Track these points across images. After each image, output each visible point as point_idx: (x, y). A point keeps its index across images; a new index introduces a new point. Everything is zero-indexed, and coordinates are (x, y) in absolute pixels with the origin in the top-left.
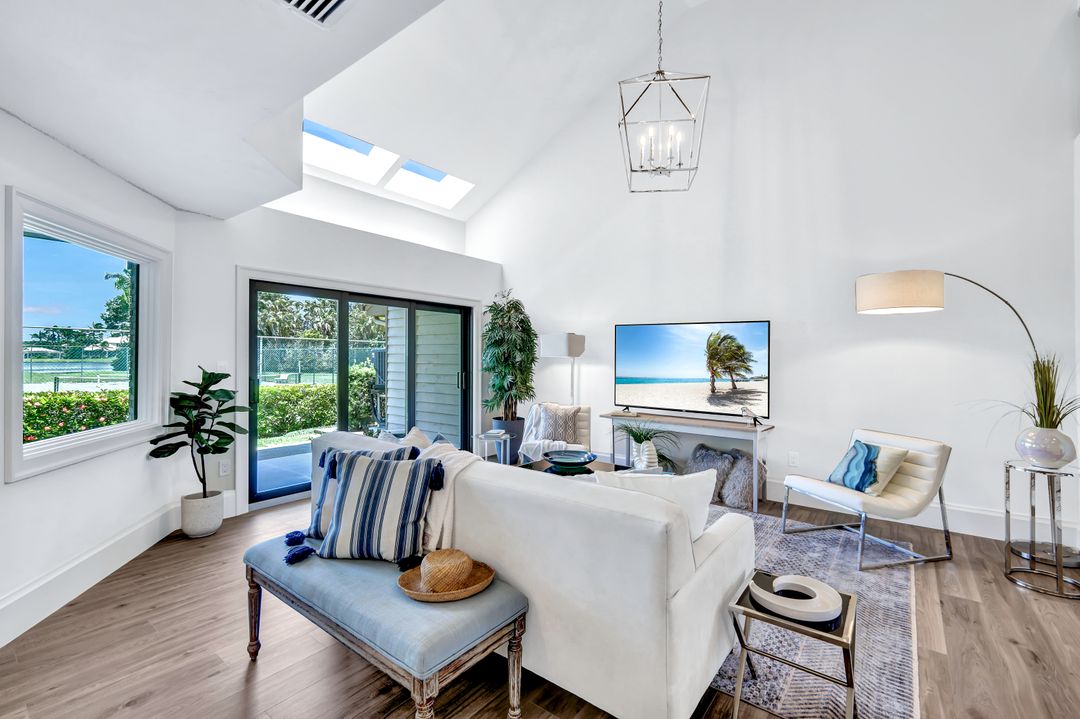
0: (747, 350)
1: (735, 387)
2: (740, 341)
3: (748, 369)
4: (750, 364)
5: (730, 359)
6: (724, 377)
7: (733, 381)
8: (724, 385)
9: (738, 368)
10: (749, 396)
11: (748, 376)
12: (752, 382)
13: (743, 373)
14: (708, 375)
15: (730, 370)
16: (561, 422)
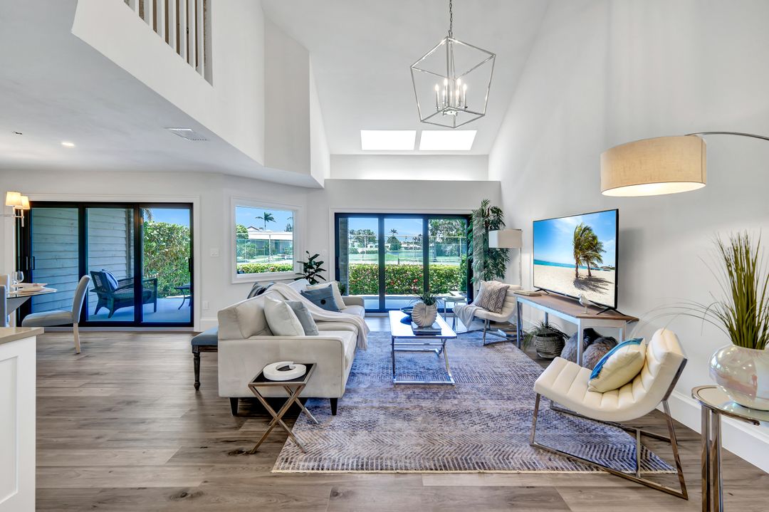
0: (599, 240)
1: (590, 275)
2: (595, 232)
3: (599, 259)
4: (601, 254)
5: (587, 249)
6: (584, 265)
7: (589, 268)
8: (583, 272)
9: (593, 257)
10: (600, 285)
11: (599, 265)
12: (602, 271)
13: (596, 262)
14: (574, 262)
15: (587, 258)
16: (487, 294)
